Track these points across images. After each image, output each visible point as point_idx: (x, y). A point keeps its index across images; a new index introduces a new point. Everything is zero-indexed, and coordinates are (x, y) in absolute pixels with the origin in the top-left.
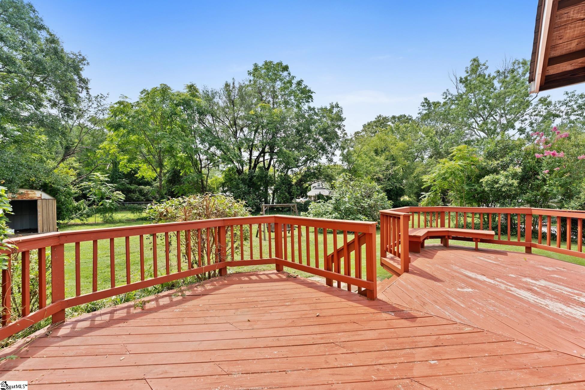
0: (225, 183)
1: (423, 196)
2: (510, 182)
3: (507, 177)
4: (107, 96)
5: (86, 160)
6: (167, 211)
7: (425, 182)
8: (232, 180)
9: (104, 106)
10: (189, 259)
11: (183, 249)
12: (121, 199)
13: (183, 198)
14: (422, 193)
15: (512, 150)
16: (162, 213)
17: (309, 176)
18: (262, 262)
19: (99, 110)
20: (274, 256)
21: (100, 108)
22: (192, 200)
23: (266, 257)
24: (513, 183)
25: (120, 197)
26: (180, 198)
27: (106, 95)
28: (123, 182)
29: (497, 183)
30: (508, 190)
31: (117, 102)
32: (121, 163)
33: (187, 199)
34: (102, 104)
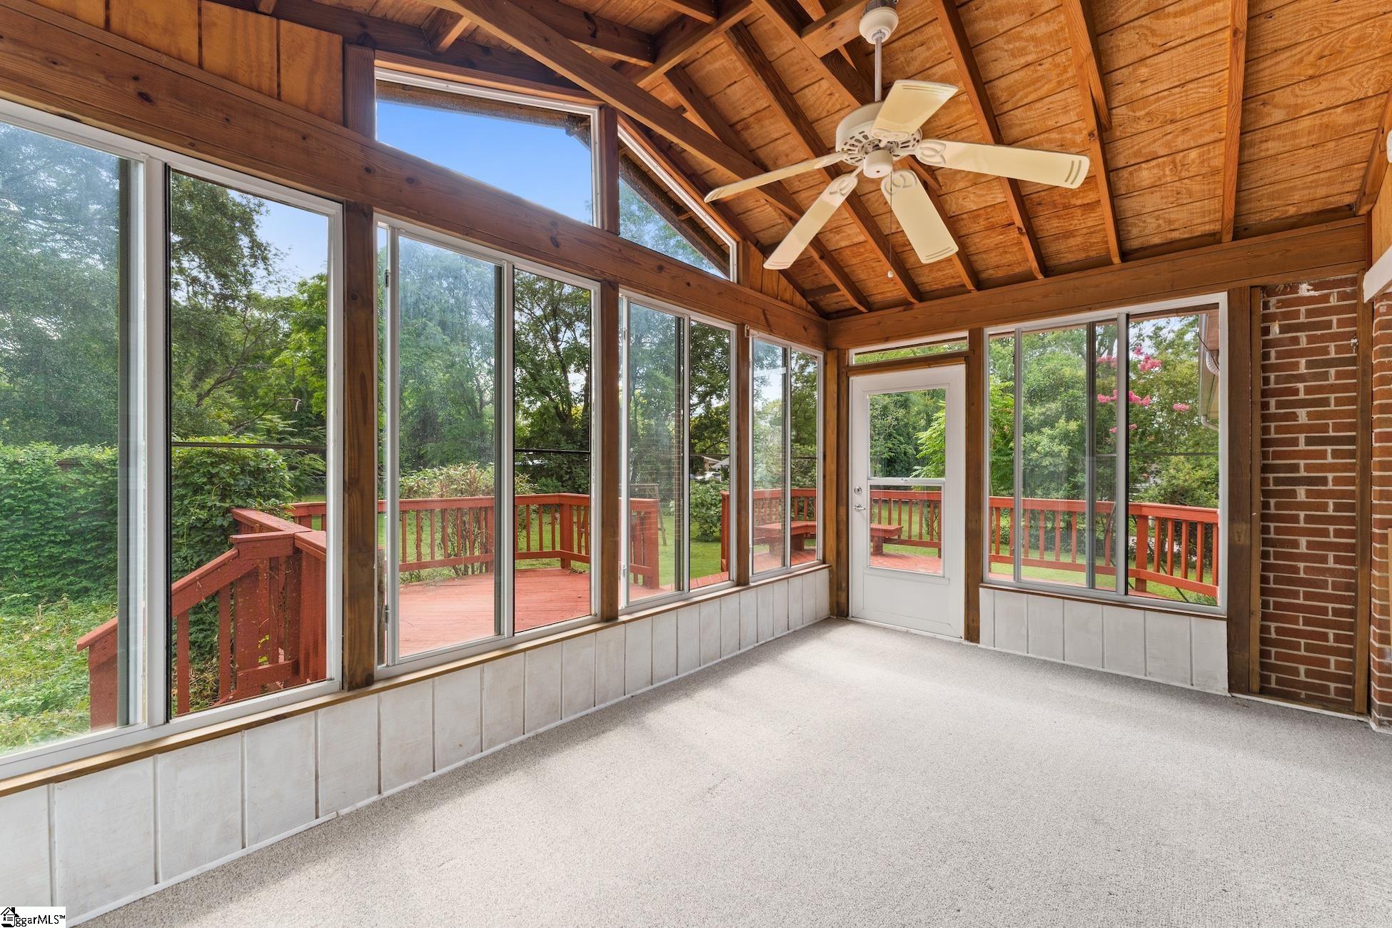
0: (530, 438)
1: (917, 473)
2: (1056, 449)
3: (1052, 438)
4: (288, 252)
5: (240, 385)
6: (418, 486)
7: (923, 444)
8: (547, 433)
9: (281, 273)
10: (446, 550)
11: (438, 536)
12: (319, 470)
13: (440, 469)
14: (916, 467)
15: (1067, 387)
16: (412, 488)
17: (707, 428)
18: (541, 555)
19: (271, 282)
20: (558, 548)
21: (272, 278)
22: (452, 472)
23: (547, 548)
24: (1061, 451)
25: (317, 466)
26: (435, 469)
27: (285, 250)
28: (317, 433)
29: (1034, 449)
30: (1051, 464)
31: (315, 274)
32: (316, 395)
33: (445, 469)
34: (277, 270)
